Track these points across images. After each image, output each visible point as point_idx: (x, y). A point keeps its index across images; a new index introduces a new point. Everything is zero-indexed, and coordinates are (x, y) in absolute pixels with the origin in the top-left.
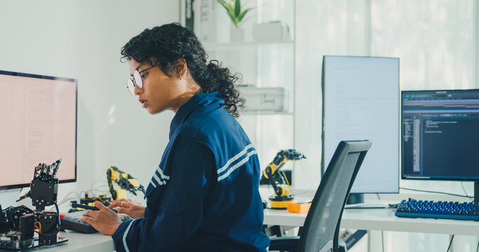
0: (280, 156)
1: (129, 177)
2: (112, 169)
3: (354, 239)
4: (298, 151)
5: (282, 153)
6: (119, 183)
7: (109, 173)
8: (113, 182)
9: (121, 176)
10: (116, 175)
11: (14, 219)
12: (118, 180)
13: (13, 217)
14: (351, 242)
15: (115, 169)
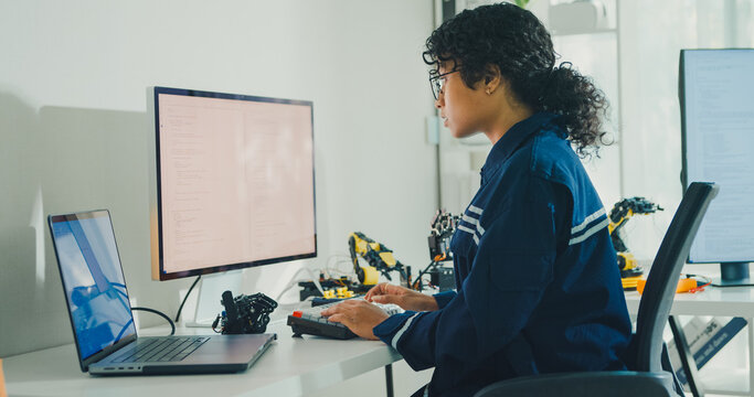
0: (621, 209)
1: (382, 249)
2: (356, 237)
3: (725, 335)
4: (649, 199)
5: (625, 204)
6: (365, 258)
7: (352, 243)
8: (358, 255)
9: (368, 246)
10: (362, 246)
11: (250, 314)
12: (366, 252)
13: (248, 310)
14: (721, 339)
15: (361, 236)
